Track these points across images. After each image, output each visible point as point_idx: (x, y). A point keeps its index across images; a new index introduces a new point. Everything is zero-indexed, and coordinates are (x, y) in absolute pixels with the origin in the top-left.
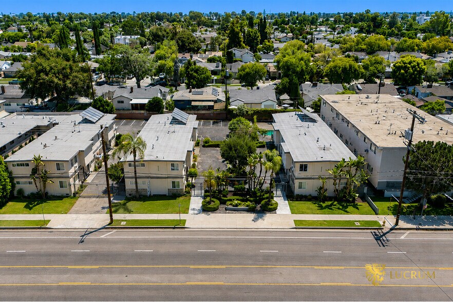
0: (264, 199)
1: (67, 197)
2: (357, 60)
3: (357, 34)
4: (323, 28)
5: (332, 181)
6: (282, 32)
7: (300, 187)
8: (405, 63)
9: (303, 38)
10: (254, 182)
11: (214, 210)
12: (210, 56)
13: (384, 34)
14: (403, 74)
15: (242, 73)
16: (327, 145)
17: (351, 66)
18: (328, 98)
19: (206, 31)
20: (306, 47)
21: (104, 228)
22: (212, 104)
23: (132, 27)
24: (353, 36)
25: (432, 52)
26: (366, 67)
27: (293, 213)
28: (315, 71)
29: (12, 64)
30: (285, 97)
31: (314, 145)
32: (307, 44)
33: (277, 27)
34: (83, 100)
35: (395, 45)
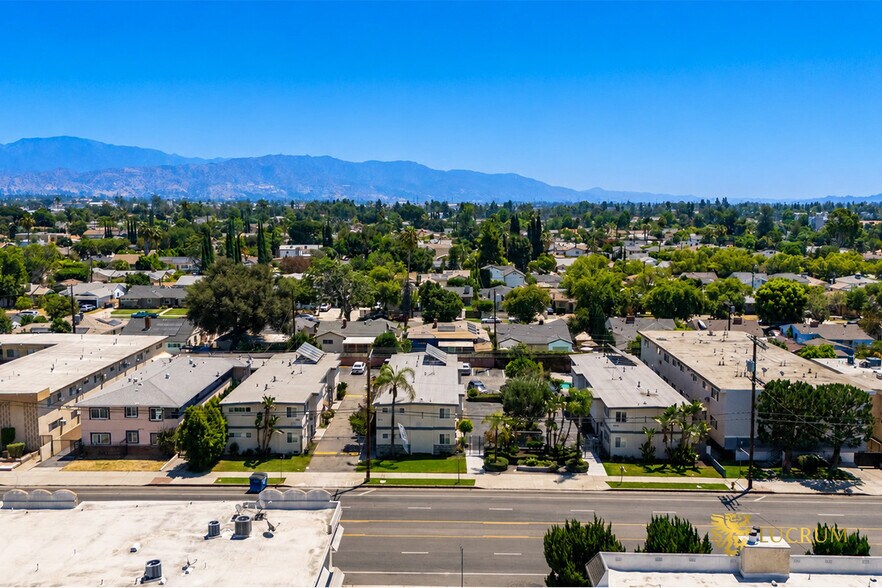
0: (570, 458)
1: (297, 455)
2: (699, 284)
3: (700, 246)
4: (640, 235)
5: (662, 436)
6: (567, 240)
7: (618, 444)
8: (773, 290)
9: (607, 250)
10: (555, 435)
11: (502, 469)
12: (450, 277)
13: (749, 245)
14: (772, 307)
15: (513, 301)
16: (652, 392)
17: (687, 293)
18: (653, 335)
19: (432, 237)
20: (611, 265)
21: (360, 486)
22: (470, 344)
23: (308, 229)
24: (693, 249)
25: (829, 275)
26: (713, 296)
27: (609, 475)
28: (629, 300)
29: (128, 288)
30: (583, 336)
31: (634, 390)
32: (614, 260)
33: (556, 231)
34: (275, 337)
35: (765, 264)
